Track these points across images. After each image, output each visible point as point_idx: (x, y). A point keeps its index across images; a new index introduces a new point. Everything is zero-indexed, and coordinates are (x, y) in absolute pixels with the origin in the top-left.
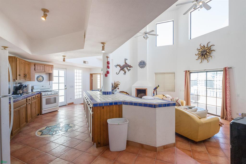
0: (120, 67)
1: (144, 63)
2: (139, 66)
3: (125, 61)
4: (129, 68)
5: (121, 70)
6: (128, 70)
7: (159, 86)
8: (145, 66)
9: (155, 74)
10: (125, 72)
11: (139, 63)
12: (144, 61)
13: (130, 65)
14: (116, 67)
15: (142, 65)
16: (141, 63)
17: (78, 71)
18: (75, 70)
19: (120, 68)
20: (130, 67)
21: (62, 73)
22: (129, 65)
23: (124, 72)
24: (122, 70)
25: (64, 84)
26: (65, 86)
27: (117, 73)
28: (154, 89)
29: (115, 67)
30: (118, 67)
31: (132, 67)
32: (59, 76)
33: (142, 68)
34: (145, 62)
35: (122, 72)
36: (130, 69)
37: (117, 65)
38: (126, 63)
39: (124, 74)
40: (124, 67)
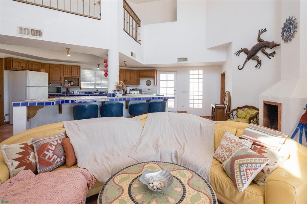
0: (247, 54)
3: (259, 36)
4: (269, 51)
6: (268, 55)
10: (259, 62)
13: (273, 42)
14: (238, 56)
17: (196, 72)
20: (274, 45)
21: (171, 76)
22: (271, 41)
23: (255, 63)
25: (173, 88)
26: (175, 91)
27: (240, 68)
29: (236, 55)
30: (242, 54)
33: (287, 41)
35: (252, 63)
36: (274, 53)
37: (240, 52)
39: (256, 67)
40: (257, 52)
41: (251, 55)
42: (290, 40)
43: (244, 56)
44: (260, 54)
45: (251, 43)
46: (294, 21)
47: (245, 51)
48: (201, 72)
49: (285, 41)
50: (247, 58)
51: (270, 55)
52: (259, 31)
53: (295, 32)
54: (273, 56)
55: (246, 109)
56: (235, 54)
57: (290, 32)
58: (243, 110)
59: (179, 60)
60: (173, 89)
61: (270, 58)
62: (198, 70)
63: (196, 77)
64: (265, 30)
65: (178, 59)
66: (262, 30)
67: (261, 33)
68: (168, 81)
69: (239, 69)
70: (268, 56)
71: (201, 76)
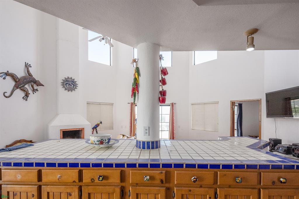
0: (16, 81)
1: (73, 82)
2: (64, 87)
3: (27, 69)
5: (16, 87)
6: (34, 90)
7: (101, 123)
8: (76, 88)
9: (87, 103)
10: (27, 95)
11: (63, 80)
13: (39, 81)
14: (4, 79)
15: (70, 85)
16: (66, 81)
19: (13, 83)
20: (39, 84)
24: (19, 89)
28: (93, 129)
29: (2, 76)
30: (9, 78)
31: (44, 86)
33: (69, 91)
34: (76, 82)
36: (37, 90)
37: (7, 74)
38: (30, 75)
39: (23, 98)
42: (72, 91)
54: (35, 92)
57: (73, 87)
61: (34, 93)
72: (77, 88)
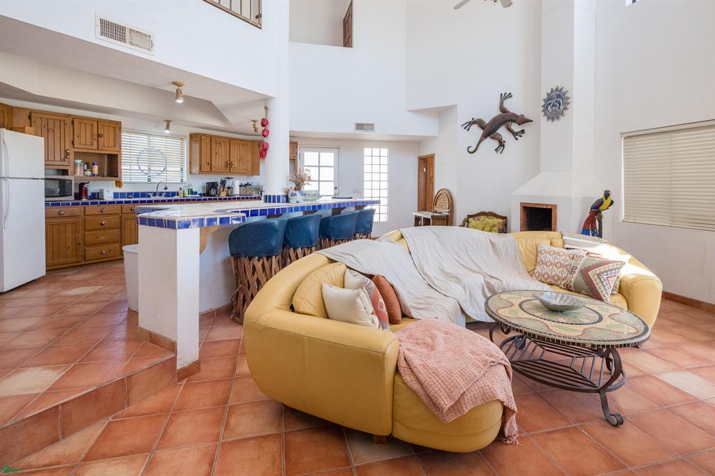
0: (483, 128)
1: (560, 96)
3: (502, 103)
4: (516, 128)
5: (485, 136)
6: (515, 134)
7: (606, 196)
9: (625, 138)
10: (502, 144)
11: (544, 100)
12: (561, 89)
13: (522, 116)
14: (468, 130)
15: (554, 105)
16: (549, 100)
17: (376, 151)
18: (367, 151)
19: (481, 132)
20: (523, 121)
21: (328, 158)
22: (519, 114)
23: (496, 144)
24: (488, 138)
25: (333, 183)
26: (336, 188)
27: (471, 150)
28: (592, 210)
29: (465, 128)
30: (475, 127)
31: (532, 121)
32: (319, 166)
33: (553, 119)
35: (490, 143)
36: (523, 131)
37: (471, 123)
38: (503, 110)
39: (496, 150)
40: (498, 127)
41: (489, 131)
42: (558, 118)
43: (477, 132)
44: (502, 131)
45: (489, 113)
46: (564, 93)
47: (480, 123)
48: (385, 152)
49: (548, 118)
50: (482, 136)
51: (517, 134)
52: (501, 94)
53: (565, 109)
54: (521, 136)
55: (482, 218)
56: (462, 126)
57: (559, 108)
58: (479, 220)
59: (360, 126)
60: (332, 185)
61: (517, 139)
62: (380, 147)
63: (376, 160)
64: (510, 96)
65: (357, 124)
66: (505, 94)
67: (506, 98)
68: (321, 168)
69: (470, 153)
70: (514, 136)
71: (385, 161)
72: (568, 107)
